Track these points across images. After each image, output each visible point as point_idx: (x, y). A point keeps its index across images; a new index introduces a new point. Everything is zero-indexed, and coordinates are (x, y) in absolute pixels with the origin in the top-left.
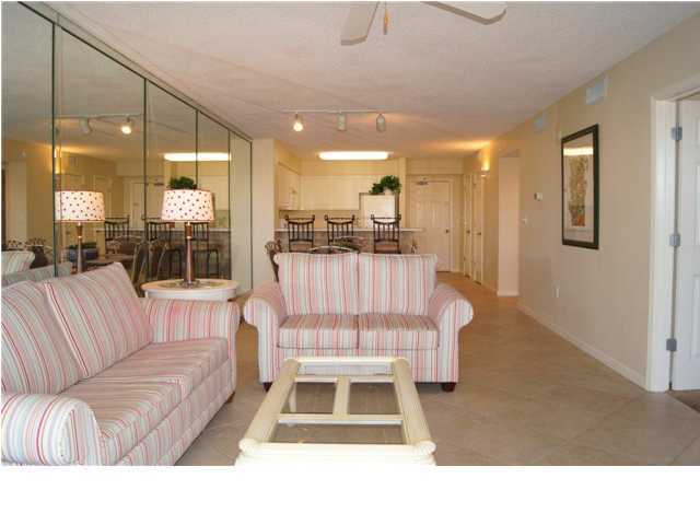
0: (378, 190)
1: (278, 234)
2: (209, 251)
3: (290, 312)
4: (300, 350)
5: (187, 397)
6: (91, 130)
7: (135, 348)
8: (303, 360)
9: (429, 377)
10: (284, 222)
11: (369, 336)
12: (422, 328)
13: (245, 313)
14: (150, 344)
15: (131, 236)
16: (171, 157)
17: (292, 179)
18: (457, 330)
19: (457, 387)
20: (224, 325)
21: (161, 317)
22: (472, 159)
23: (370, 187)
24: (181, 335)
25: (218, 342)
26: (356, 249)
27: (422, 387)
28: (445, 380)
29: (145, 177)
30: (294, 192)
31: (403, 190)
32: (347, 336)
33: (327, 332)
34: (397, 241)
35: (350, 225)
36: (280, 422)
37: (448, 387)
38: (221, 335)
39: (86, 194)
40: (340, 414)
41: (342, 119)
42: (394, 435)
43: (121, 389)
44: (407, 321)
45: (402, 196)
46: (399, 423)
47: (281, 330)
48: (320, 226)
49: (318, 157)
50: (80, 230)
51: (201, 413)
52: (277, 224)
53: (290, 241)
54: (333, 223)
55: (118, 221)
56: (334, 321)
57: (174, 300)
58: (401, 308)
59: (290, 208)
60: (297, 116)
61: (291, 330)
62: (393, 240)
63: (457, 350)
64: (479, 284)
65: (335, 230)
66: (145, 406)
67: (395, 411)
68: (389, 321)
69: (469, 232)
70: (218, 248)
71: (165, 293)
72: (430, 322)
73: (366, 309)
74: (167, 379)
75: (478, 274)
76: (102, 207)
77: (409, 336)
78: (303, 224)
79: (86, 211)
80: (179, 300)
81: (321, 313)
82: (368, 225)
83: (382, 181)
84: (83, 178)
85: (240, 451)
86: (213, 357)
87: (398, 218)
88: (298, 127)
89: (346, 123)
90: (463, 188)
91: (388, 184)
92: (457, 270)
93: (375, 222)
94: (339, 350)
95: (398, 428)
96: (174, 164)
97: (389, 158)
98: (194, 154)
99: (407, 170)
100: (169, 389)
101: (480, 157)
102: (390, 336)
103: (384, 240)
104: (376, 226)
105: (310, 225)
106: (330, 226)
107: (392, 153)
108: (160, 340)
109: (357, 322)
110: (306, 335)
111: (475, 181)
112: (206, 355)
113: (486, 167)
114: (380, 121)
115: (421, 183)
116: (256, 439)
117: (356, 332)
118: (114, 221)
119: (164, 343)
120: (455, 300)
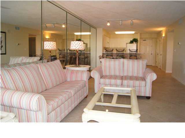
0: (132, 42)
1: (103, 54)
2: (85, 58)
3: (104, 75)
4: (106, 85)
5: (73, 96)
6: (55, 26)
7: (61, 82)
8: (106, 88)
9: (142, 94)
10: (105, 51)
11: (125, 82)
12: (141, 81)
13: (91, 74)
14: (66, 81)
15: (65, 54)
16: (76, 34)
17: (108, 39)
18: (151, 82)
19: (151, 98)
20: (85, 77)
21: (69, 74)
22: (160, 33)
23: (129, 41)
24: (74, 79)
25: (83, 81)
26: (124, 58)
27: (139, 97)
28: (147, 96)
29: (67, 39)
30: (108, 43)
31: (139, 42)
32: (119, 82)
33: (108, 80)
34: (136, 56)
35: (123, 52)
36: (96, 104)
37: (148, 98)
38: (84, 80)
39: (52, 42)
40: (114, 104)
41: (121, 22)
42: (128, 111)
43: (56, 93)
44: (137, 78)
45: (138, 44)
46: (130, 107)
47: (101, 79)
48: (115, 52)
49: (115, 33)
50: (50, 51)
51: (77, 100)
52: (103, 51)
53: (106, 56)
54: (118, 51)
55: (62, 50)
56: (116, 77)
57: (72, 70)
58: (135, 75)
59: (107, 47)
60: (108, 21)
61: (104, 79)
62: (135, 56)
63: (151, 87)
64: (161, 69)
65: (119, 53)
66: (61, 97)
67: (130, 104)
68: (131, 78)
69: (158, 54)
70: (87, 57)
71: (70, 68)
72: (144, 79)
73: (125, 74)
74: (68, 91)
75: (160, 66)
76: (56, 46)
77: (137, 83)
78: (110, 51)
79: (51, 47)
80: (74, 70)
81: (112, 75)
82: (128, 52)
83: (133, 40)
84: (54, 39)
85: (84, 112)
86: (81, 85)
87: (137, 50)
88: (108, 24)
89: (122, 23)
90: (156, 42)
91: (135, 41)
92: (154, 65)
93: (130, 51)
94: (116, 86)
95: (130, 109)
96: (77, 35)
97: (135, 33)
98: (80, 33)
99: (140, 36)
100: (68, 93)
101: (162, 32)
102: (131, 82)
103: (132, 56)
104: (130, 52)
105: (112, 52)
106: (117, 52)
107: (136, 32)
108: (68, 80)
109: (122, 78)
110: (107, 81)
111: (160, 40)
112: (79, 85)
113: (164, 35)
114: (132, 22)
115: (144, 40)
116: (88, 109)
117: (121, 81)
118: (61, 50)
119: (69, 81)
120: (151, 73)
